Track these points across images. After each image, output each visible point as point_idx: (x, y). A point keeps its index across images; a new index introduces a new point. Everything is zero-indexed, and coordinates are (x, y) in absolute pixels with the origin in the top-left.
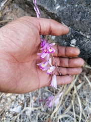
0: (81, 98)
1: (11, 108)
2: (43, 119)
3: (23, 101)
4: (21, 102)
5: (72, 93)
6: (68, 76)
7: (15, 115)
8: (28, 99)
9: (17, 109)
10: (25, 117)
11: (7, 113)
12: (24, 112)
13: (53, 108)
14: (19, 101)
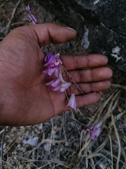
0: (119, 132)
1: (24, 139)
2: (67, 157)
3: (40, 131)
4: (39, 132)
5: (107, 125)
7: (29, 148)
8: (47, 129)
9: (32, 141)
10: (43, 152)
11: (19, 146)
12: (42, 146)
13: (81, 143)
14: (36, 131)
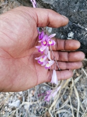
0: (78, 91)
1: (9, 102)
2: (42, 113)
3: (21, 95)
4: (20, 97)
5: (69, 87)
6: (68, 71)
7: (13, 109)
8: (26, 93)
9: (16, 103)
10: (24, 111)
11: (6, 107)
12: (23, 106)
13: (51, 102)
14: (18, 95)
